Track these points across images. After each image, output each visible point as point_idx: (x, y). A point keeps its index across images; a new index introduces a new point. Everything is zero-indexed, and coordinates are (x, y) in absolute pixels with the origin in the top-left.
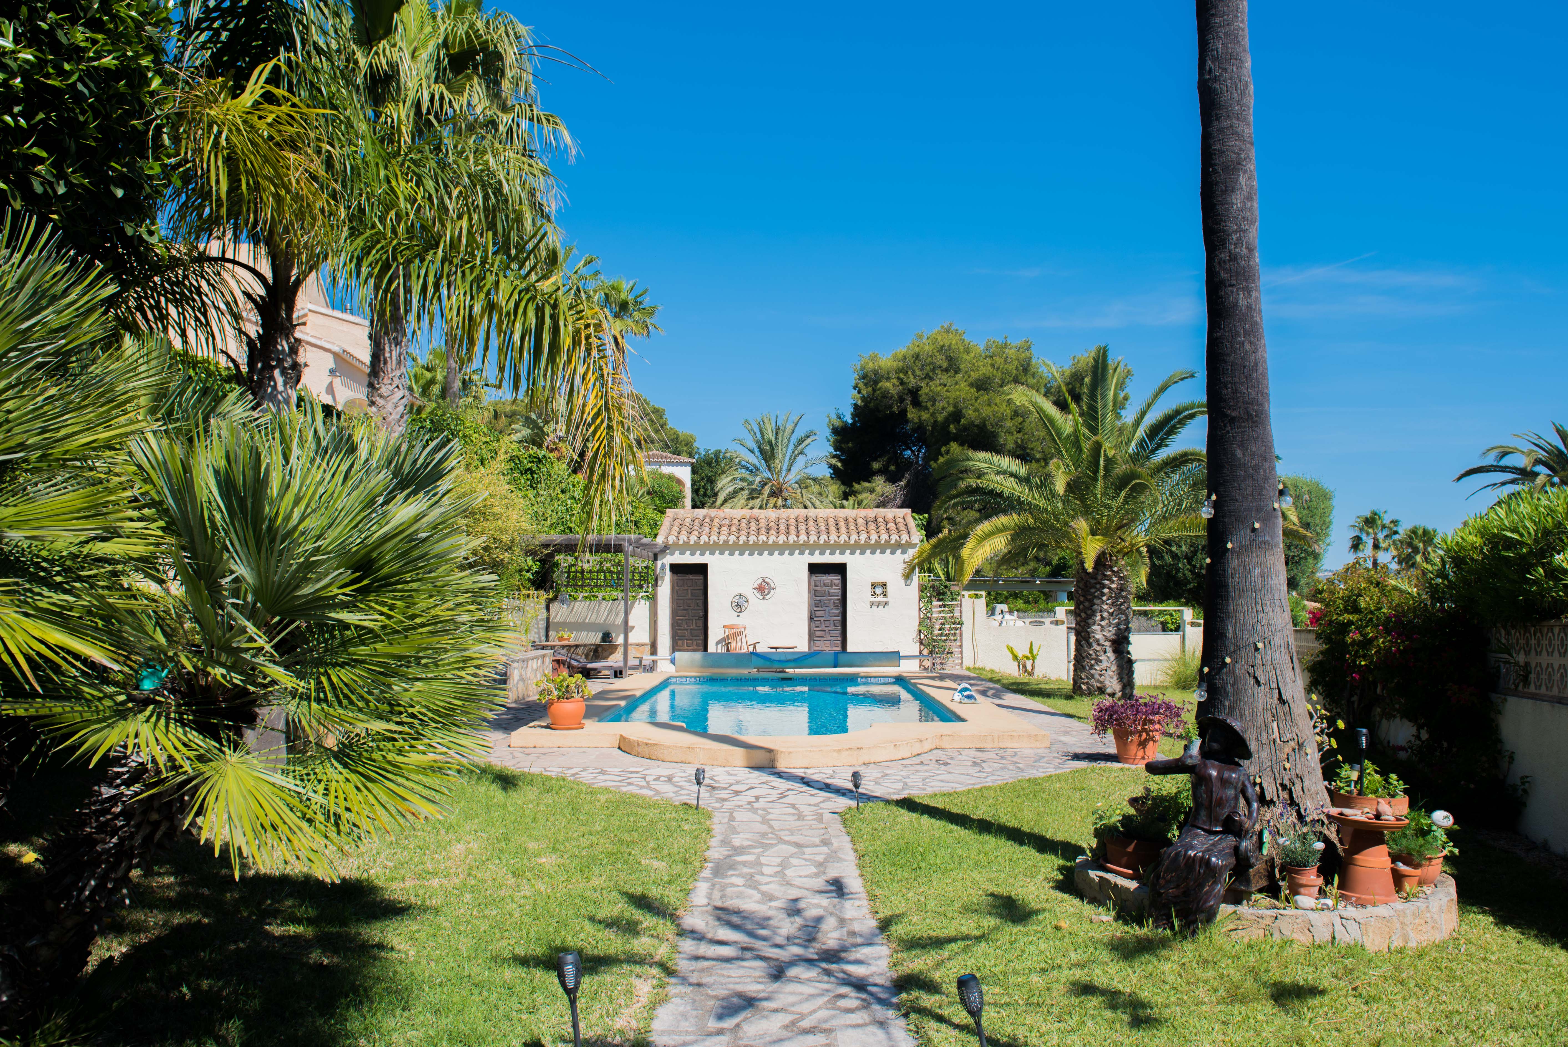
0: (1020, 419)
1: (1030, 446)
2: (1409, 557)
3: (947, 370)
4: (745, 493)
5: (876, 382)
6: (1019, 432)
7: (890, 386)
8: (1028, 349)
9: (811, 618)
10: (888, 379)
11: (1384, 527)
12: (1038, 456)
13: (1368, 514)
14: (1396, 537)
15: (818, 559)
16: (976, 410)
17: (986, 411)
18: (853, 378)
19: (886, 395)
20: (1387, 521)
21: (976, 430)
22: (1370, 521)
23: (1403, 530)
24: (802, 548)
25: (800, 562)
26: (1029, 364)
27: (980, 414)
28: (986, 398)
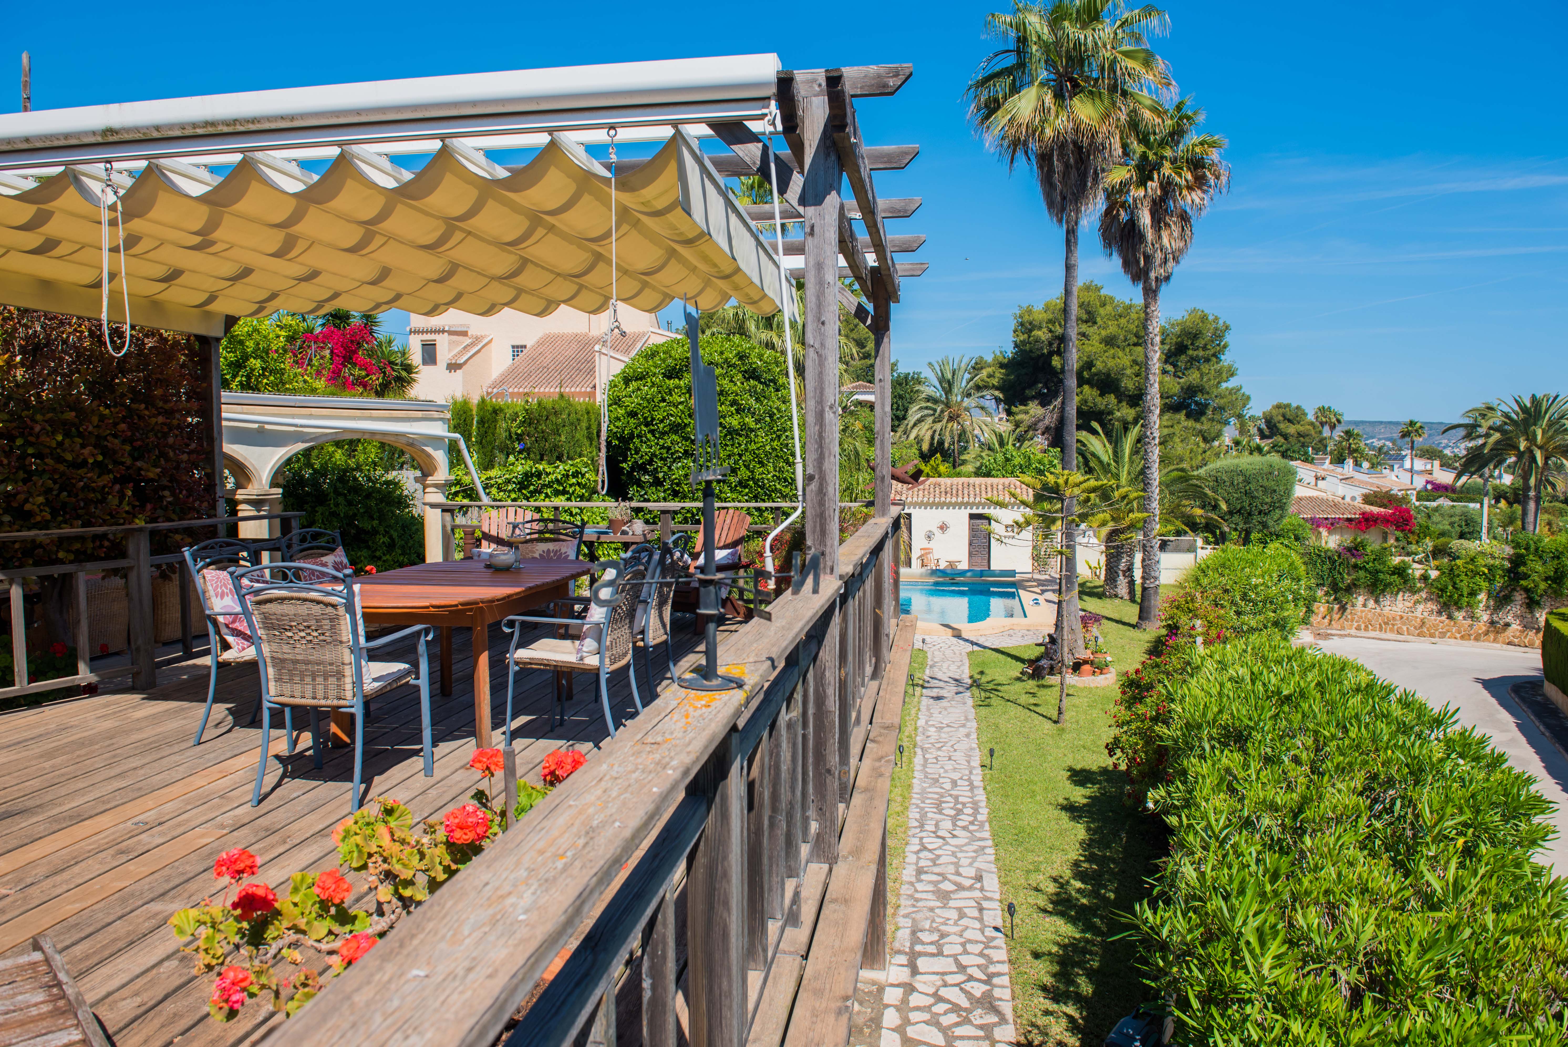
0: (1138, 367)
3: (1086, 322)
4: (930, 419)
5: (1031, 331)
6: (1136, 376)
7: (1042, 335)
9: (970, 544)
10: (1040, 328)
15: (975, 511)
16: (1104, 362)
17: (1111, 363)
18: (1013, 324)
19: (1037, 340)
21: (1103, 377)
24: (966, 505)
25: (965, 513)
28: (1112, 351)
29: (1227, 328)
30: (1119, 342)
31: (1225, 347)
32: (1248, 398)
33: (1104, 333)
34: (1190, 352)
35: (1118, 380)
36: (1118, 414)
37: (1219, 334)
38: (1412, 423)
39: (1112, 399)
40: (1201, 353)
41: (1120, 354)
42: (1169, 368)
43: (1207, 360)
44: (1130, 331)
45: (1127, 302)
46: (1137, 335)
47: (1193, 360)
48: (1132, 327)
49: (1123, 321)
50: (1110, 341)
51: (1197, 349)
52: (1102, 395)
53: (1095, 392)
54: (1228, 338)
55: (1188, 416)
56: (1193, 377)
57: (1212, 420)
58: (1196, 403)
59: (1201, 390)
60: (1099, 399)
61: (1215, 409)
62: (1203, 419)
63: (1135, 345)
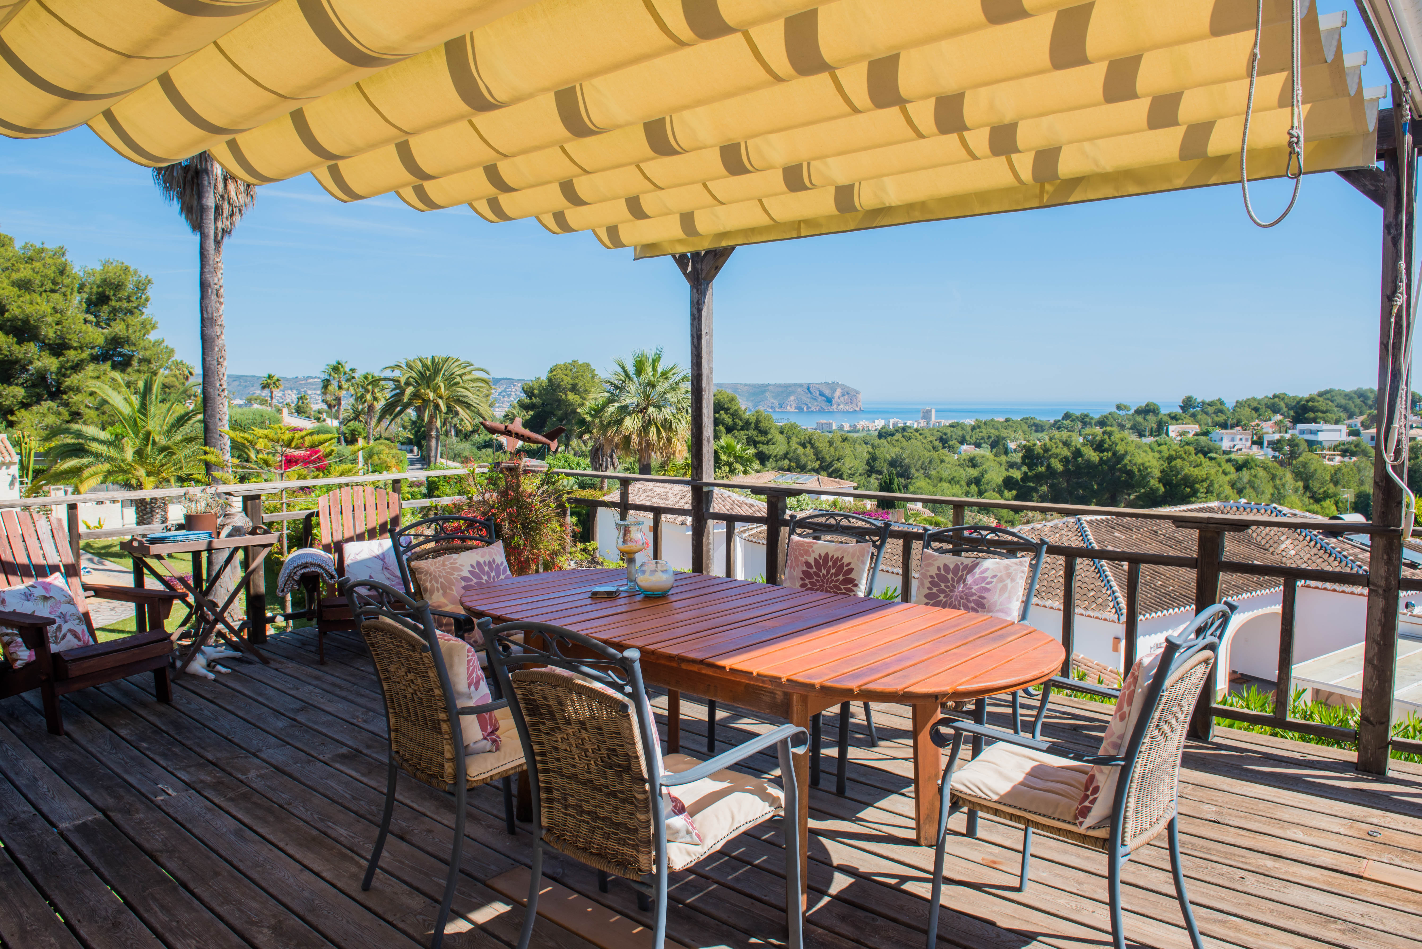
0: (59, 315)
1: (68, 337)
2: (362, 396)
6: (57, 324)
8: (63, 254)
11: (345, 373)
12: (75, 345)
13: (334, 363)
14: (353, 381)
16: (19, 307)
17: (29, 309)
20: (347, 370)
21: (20, 323)
22: (336, 369)
23: (358, 375)
26: (64, 269)
27: (23, 311)
28: (28, 297)
29: (150, 282)
30: (35, 286)
31: (147, 300)
32: (172, 351)
33: (15, 276)
34: (113, 303)
35: (37, 328)
36: (38, 364)
37: (141, 287)
38: (270, 377)
39: (32, 348)
40: (125, 304)
41: (39, 300)
42: (91, 318)
43: (131, 313)
44: (46, 276)
45: (38, 245)
46: (54, 282)
47: (114, 311)
48: (50, 273)
49: (37, 265)
50: (25, 285)
51: (120, 300)
52: (20, 343)
53: (12, 339)
54: (150, 292)
55: (114, 367)
56: (118, 328)
57: (139, 371)
58: (120, 354)
59: (127, 341)
60: (16, 348)
61: (141, 361)
62: (129, 370)
63: (53, 291)
